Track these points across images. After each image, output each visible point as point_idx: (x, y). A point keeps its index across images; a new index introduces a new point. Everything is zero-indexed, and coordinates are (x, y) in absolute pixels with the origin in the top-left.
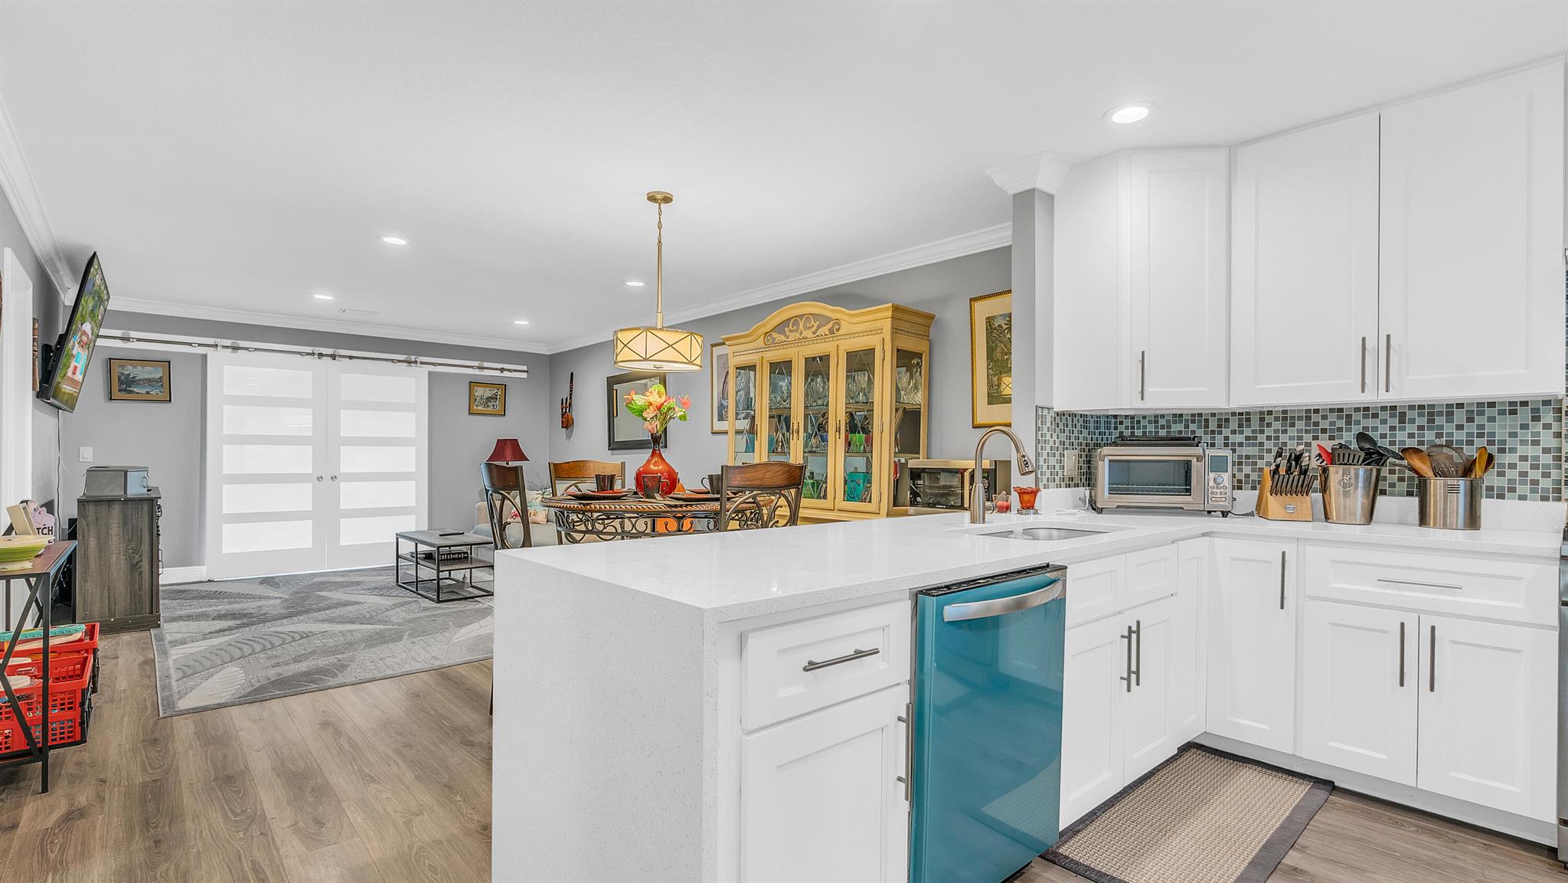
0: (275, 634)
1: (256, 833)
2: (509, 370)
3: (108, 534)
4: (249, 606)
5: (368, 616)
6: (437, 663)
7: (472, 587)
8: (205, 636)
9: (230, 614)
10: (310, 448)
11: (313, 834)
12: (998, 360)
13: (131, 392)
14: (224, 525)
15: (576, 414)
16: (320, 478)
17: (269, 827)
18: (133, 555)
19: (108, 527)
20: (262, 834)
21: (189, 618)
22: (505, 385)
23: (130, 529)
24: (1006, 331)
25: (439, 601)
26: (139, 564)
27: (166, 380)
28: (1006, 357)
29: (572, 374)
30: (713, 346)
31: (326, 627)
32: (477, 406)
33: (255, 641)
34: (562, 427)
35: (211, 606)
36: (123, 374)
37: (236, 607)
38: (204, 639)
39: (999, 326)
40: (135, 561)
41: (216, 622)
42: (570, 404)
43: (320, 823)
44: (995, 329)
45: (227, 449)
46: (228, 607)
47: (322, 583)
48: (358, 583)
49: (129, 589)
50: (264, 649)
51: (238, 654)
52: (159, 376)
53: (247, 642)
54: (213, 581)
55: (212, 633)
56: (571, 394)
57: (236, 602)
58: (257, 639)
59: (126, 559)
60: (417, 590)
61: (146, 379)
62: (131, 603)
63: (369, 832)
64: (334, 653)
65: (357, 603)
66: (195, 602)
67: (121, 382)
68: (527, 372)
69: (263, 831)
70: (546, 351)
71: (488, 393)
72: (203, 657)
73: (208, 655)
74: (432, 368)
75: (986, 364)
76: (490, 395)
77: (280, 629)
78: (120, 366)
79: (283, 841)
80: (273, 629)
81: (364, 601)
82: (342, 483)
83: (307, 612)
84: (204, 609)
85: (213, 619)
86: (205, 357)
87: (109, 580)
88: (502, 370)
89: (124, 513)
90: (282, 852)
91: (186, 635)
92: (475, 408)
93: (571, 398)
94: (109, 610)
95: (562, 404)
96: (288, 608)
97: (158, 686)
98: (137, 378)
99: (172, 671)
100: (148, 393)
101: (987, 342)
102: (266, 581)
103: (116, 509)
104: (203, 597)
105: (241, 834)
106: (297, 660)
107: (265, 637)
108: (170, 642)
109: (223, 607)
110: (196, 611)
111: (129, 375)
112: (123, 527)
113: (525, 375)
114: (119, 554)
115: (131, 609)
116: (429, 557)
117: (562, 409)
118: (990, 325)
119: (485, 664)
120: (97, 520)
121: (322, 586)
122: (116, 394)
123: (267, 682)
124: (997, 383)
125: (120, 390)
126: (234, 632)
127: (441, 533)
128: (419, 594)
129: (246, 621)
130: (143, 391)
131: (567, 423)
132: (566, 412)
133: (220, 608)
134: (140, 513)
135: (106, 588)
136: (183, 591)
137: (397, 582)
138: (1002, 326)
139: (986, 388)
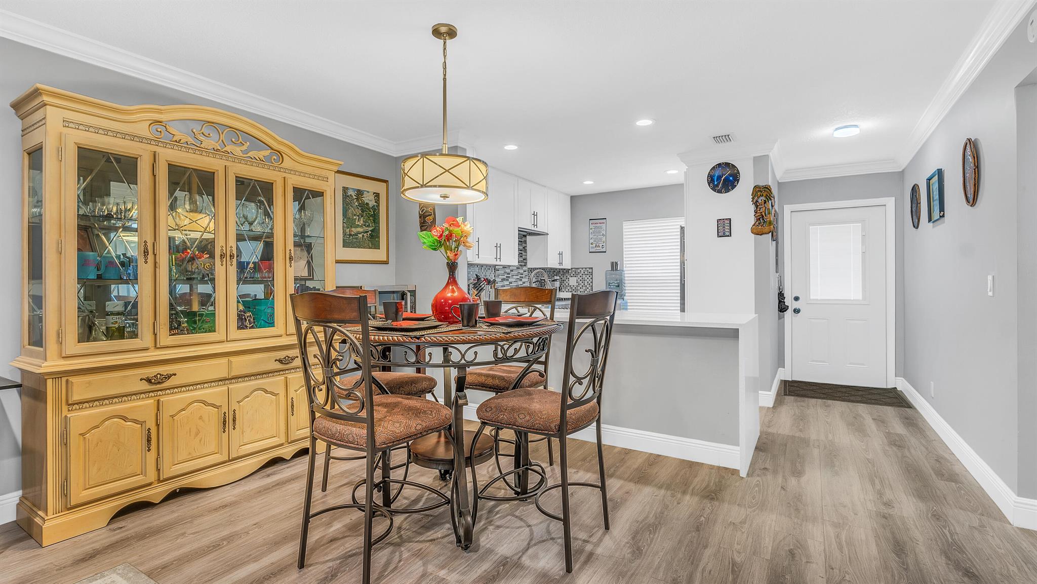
1: (836, 571)
11: (800, 548)
12: (349, 218)
17: (826, 572)
20: (833, 569)
24: (355, 200)
28: (354, 217)
39: (350, 195)
43: (792, 553)
44: (348, 196)
63: (767, 530)
69: (831, 570)
75: (343, 219)
79: (820, 555)
90: (822, 548)
101: (343, 205)
105: (847, 577)
118: (345, 193)
124: (348, 233)
138: (352, 196)
139: (342, 236)
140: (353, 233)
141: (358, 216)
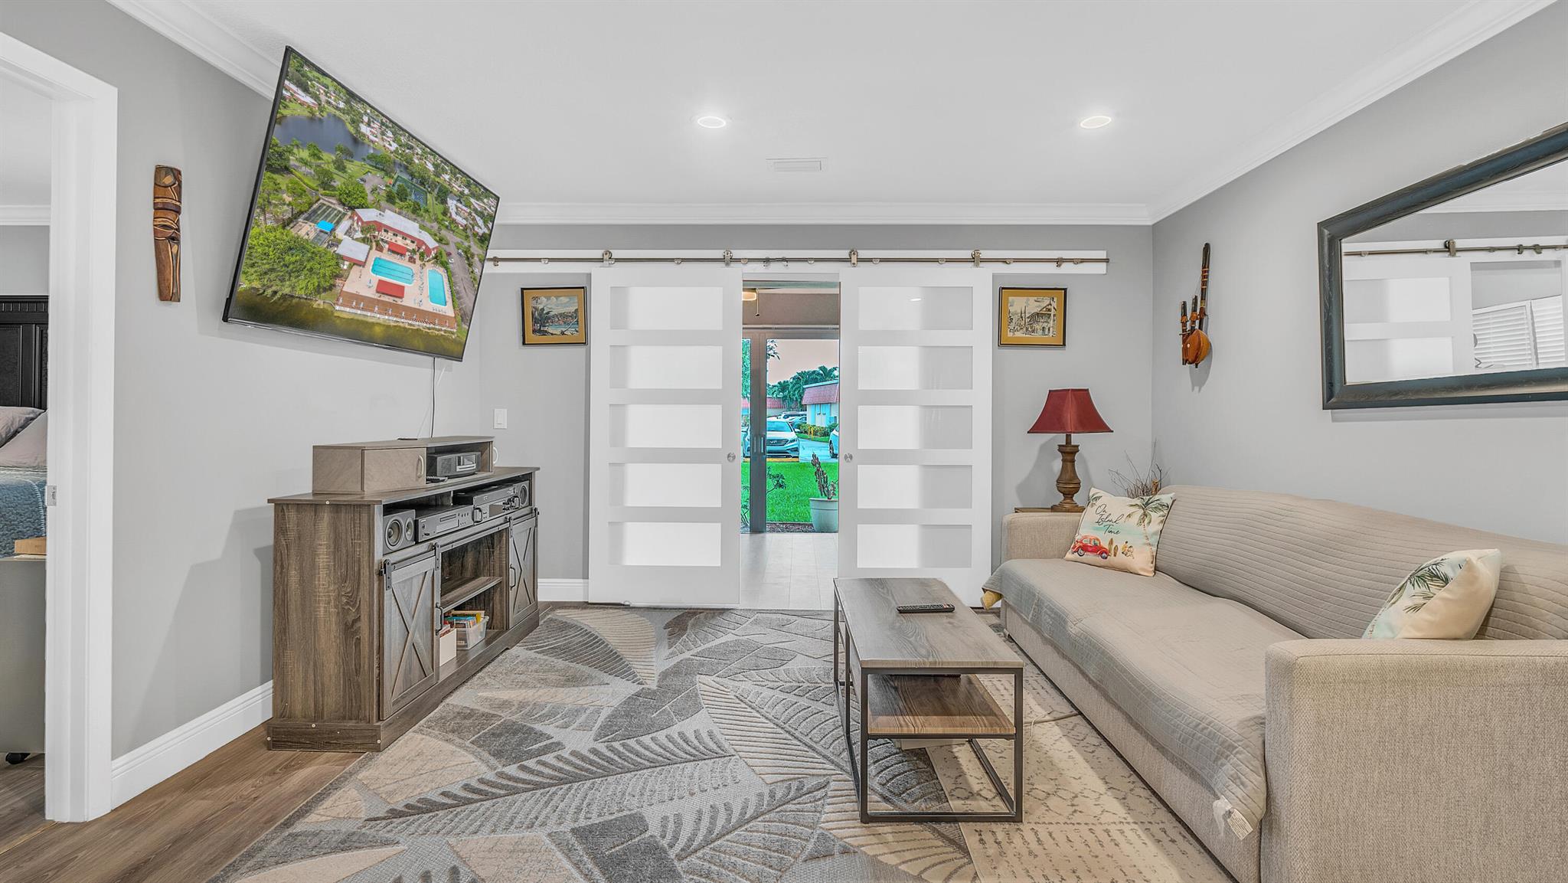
2: (1072, 262)
3: (314, 564)
10: (716, 412)
13: (545, 333)
15: (1215, 331)
18: (346, 607)
19: (314, 554)
22: (1065, 290)
23: (344, 558)
26: (358, 625)
27: (581, 315)
29: (1207, 248)
32: (1014, 330)
34: (1185, 362)
36: (536, 309)
40: (350, 619)
42: (1203, 312)
49: (342, 670)
52: (573, 309)
56: (1204, 292)
59: (338, 613)
61: (561, 315)
62: (344, 696)
67: (535, 321)
68: (1107, 261)
70: (1145, 217)
71: (1032, 305)
76: (1037, 310)
78: (534, 298)
87: (316, 650)
88: (1059, 262)
89: (335, 527)
92: (1010, 334)
93: (1203, 298)
94: (315, 706)
95: (1184, 314)
98: (552, 314)
100: (563, 333)
103: (326, 517)
111: (543, 309)
112: (334, 553)
113: (1101, 268)
114: (329, 603)
115: (345, 708)
117: (1184, 324)
120: (299, 538)
122: (531, 337)
125: (534, 331)
130: (558, 332)
131: (1196, 352)
132: (1193, 329)
134: (357, 529)
135: (312, 663)
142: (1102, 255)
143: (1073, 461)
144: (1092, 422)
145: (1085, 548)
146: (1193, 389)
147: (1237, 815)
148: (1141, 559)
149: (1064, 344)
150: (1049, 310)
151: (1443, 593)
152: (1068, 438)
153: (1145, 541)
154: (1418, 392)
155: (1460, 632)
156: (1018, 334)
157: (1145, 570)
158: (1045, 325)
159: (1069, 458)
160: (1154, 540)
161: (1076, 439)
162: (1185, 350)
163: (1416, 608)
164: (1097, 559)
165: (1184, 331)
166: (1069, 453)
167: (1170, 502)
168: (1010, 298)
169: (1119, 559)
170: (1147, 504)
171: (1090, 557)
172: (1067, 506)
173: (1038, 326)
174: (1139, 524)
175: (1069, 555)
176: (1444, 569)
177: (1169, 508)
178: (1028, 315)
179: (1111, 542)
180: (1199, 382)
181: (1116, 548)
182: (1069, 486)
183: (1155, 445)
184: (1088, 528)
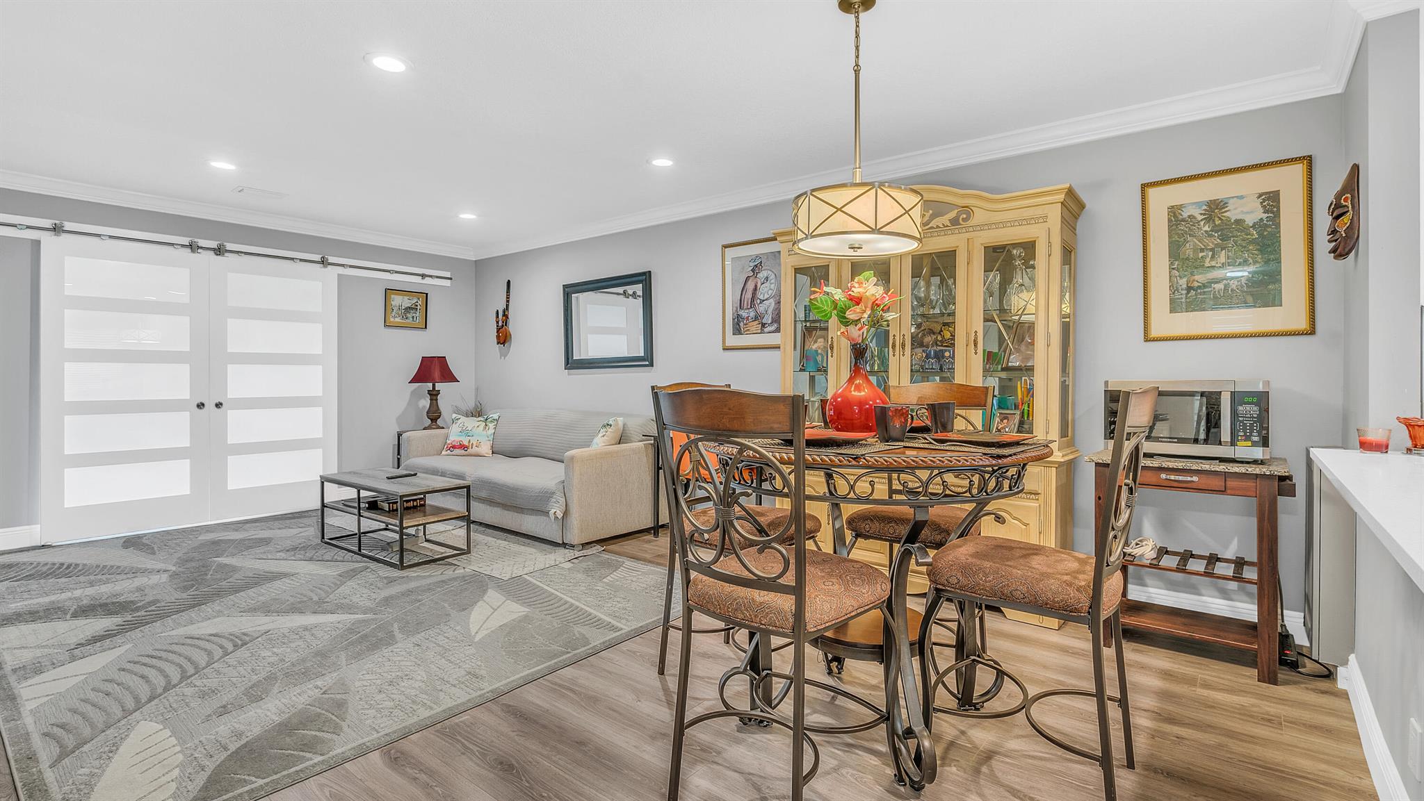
0: (189, 641)
2: (431, 276)
4: (122, 588)
5: (315, 598)
6: (487, 687)
7: (427, 541)
8: (77, 651)
9: (101, 605)
10: (187, 367)
12: (1187, 259)
14: (66, 470)
16: (201, 406)
21: (33, 616)
22: (427, 294)
24: (1202, 223)
25: (402, 567)
28: (1201, 255)
29: (509, 282)
30: (725, 247)
31: (261, 623)
32: (395, 317)
33: (160, 658)
35: (62, 590)
37: (104, 590)
38: (73, 659)
39: (1189, 216)
41: (81, 622)
44: (1183, 220)
45: (70, 368)
46: (90, 591)
47: (215, 543)
48: (266, 541)
50: (184, 677)
51: (144, 691)
53: (147, 660)
54: (50, 546)
55: (82, 645)
56: (507, 306)
57: (100, 580)
58: (163, 654)
60: (360, 550)
64: (306, 675)
65: (285, 575)
66: (33, 585)
68: (451, 279)
70: (472, 256)
71: (406, 302)
72: (82, 700)
73: (92, 696)
74: (341, 270)
75: (1168, 263)
76: (409, 305)
77: (193, 630)
80: (181, 631)
81: (293, 571)
82: (229, 411)
83: (219, 594)
84: (53, 598)
85: (75, 615)
86: (37, 244)
88: (423, 276)
91: (38, 653)
92: (392, 320)
95: (497, 317)
96: (186, 589)
97: (19, 785)
99: (37, 742)
101: (1170, 237)
102: (132, 543)
104: (45, 575)
106: (255, 694)
107: (175, 648)
108: (14, 671)
109: (84, 593)
110: (41, 600)
113: (447, 283)
116: (373, 506)
117: (498, 322)
118: (1175, 216)
119: (550, 679)
121: (217, 547)
123: (224, 755)
126: (118, 639)
127: (390, 475)
128: (364, 556)
129: (129, 618)
131: (503, 338)
133: (78, 593)
136: (10, 566)
137: (323, 538)
138: (1194, 217)
139: (1168, 292)
140: (1196, 284)
141: (1212, 250)
142: (448, 275)
143: (437, 400)
144: (449, 377)
145: (454, 447)
146: (501, 358)
147: (558, 511)
148: (485, 449)
149: (426, 328)
150: (417, 306)
151: (610, 430)
152: (434, 386)
153: (487, 439)
154: (599, 363)
155: (614, 443)
156: (398, 320)
157: (487, 454)
158: (414, 315)
159: (435, 398)
160: (491, 438)
161: (439, 386)
162: (498, 337)
163: (603, 436)
164: (462, 452)
165: (497, 326)
166: (434, 394)
167: (497, 418)
168: (392, 296)
169: (474, 450)
170: (486, 420)
171: (457, 451)
172: (434, 427)
173: (410, 316)
174: (484, 430)
175: (443, 453)
176: (610, 422)
177: (497, 420)
178: (403, 308)
179: (469, 441)
180: (504, 355)
181: (472, 444)
182: (434, 416)
183: (477, 389)
184: (454, 436)
